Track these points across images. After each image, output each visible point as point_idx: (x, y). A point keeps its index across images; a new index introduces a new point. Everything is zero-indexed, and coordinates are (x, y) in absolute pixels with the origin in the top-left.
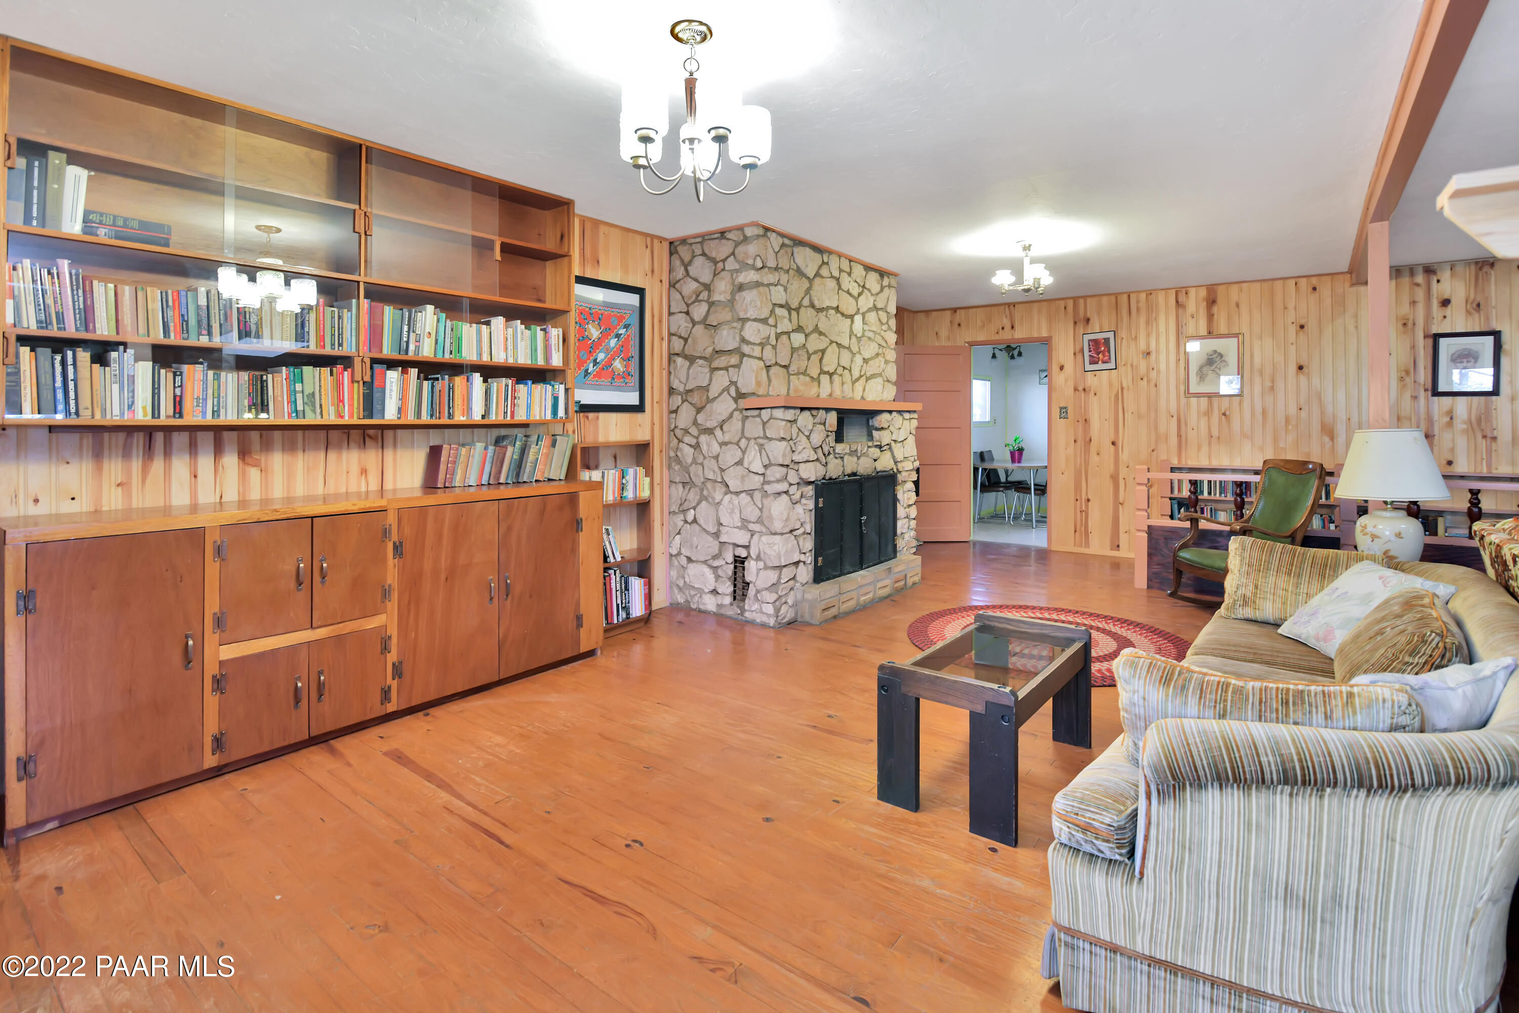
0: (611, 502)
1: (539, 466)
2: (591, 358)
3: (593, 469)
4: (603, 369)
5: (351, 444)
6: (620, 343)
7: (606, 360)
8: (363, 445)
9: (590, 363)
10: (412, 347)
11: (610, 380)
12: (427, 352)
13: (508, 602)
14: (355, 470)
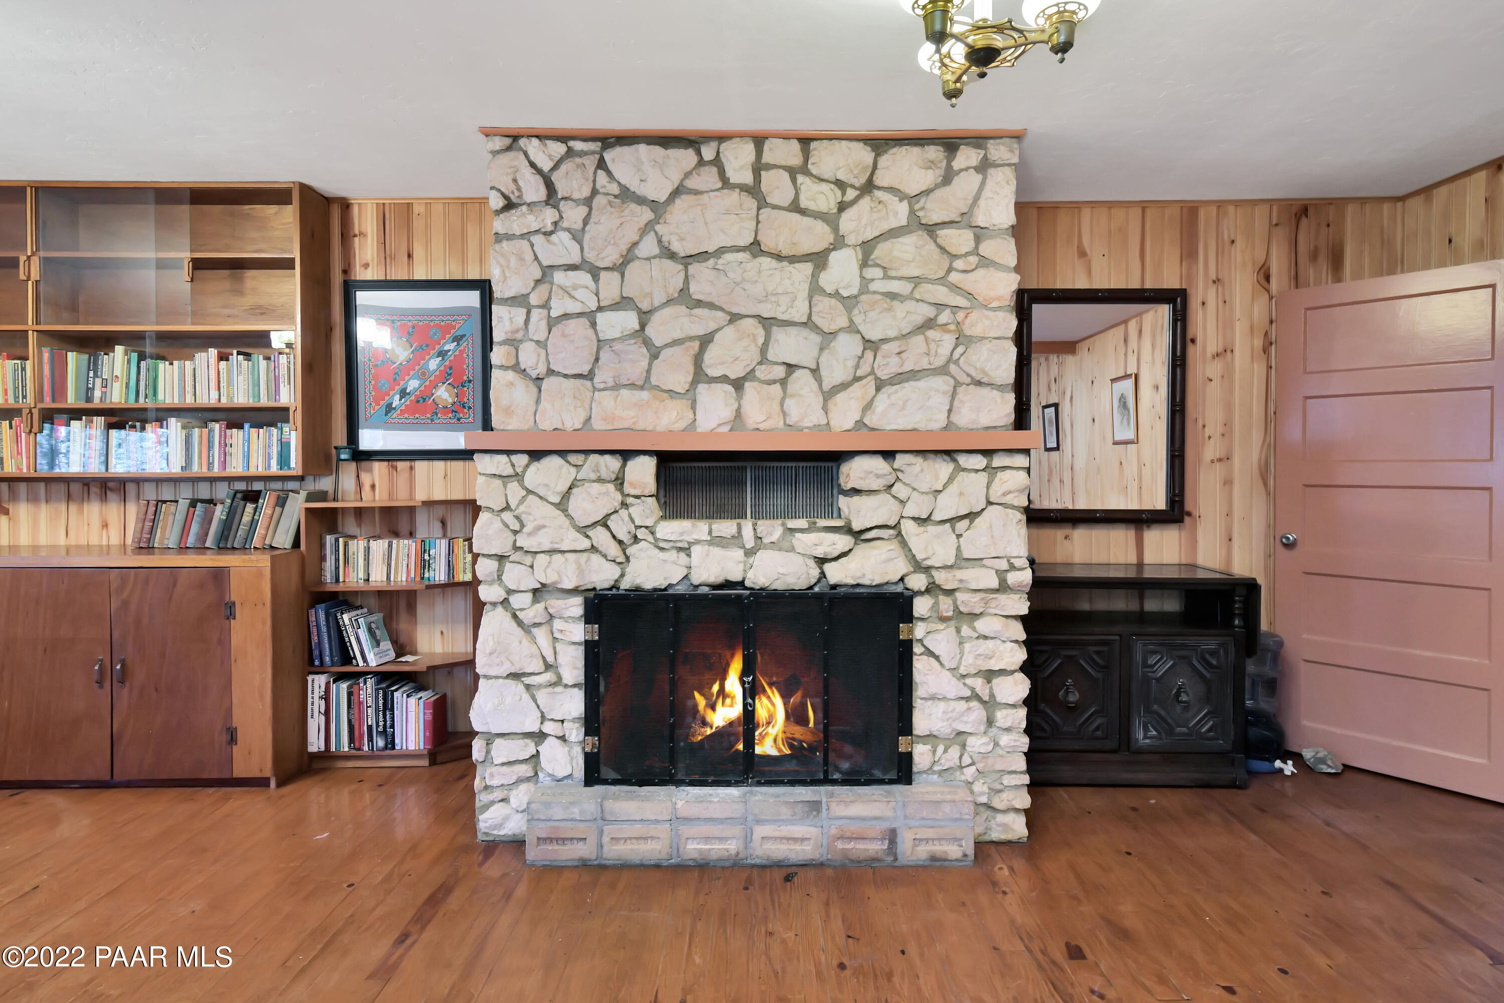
0: (443, 582)
1: (260, 530)
2: (397, 388)
3: (404, 538)
4: (418, 402)
5: (92, 496)
6: (447, 363)
7: (422, 388)
8: (104, 498)
9: (394, 395)
10: (97, 394)
11: (429, 415)
12: (117, 397)
13: (125, 692)
14: (96, 523)
